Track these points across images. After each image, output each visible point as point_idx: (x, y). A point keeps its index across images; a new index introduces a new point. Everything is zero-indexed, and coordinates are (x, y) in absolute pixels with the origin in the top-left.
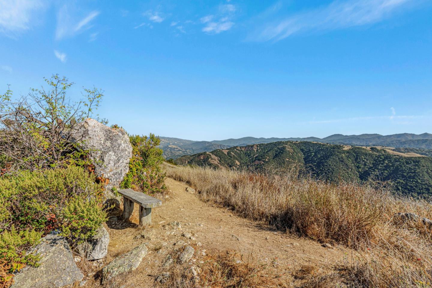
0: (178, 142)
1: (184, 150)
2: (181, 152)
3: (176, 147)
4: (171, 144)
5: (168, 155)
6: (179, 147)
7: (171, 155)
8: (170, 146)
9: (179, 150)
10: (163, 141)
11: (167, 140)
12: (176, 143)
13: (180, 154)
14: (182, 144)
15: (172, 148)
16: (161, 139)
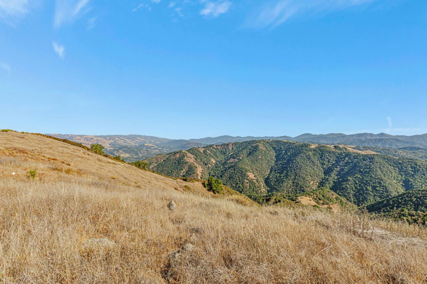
0: (154, 141)
1: (161, 148)
2: (157, 150)
3: (152, 145)
4: (147, 142)
5: (144, 154)
7: (147, 153)
8: (146, 145)
9: (156, 149)
10: (139, 140)
12: (152, 141)
13: (156, 152)
14: (159, 142)
15: (149, 146)
16: (137, 138)
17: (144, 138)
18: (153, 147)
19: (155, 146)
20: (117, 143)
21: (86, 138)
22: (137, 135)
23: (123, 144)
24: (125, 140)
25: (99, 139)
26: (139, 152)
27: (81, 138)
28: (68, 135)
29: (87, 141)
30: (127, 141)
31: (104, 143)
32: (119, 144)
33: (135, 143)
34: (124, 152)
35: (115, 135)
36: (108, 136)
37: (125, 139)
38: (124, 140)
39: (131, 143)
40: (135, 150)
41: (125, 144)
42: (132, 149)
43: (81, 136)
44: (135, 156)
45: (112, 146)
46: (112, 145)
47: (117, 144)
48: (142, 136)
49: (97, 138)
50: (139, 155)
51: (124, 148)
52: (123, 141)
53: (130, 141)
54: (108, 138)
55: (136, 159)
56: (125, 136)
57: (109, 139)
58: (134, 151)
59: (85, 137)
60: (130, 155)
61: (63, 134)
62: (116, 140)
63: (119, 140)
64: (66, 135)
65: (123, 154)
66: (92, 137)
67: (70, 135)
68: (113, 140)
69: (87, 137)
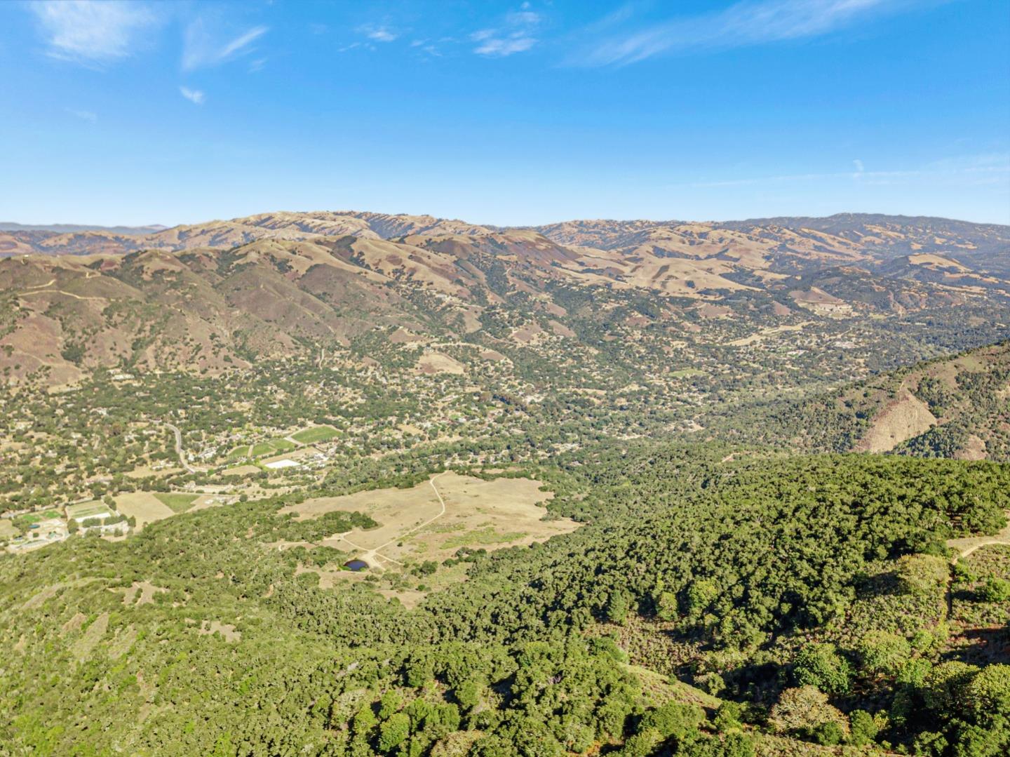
0: (950, 239)
1: (992, 279)
2: (977, 289)
3: (946, 264)
4: (916, 246)
5: (917, 304)
6: (962, 263)
7: (929, 303)
8: (915, 260)
9: (968, 281)
10: (877, 235)
11: (893, 230)
12: (938, 241)
13: (976, 300)
14: (971, 247)
15: (929, 267)
16: (869, 227)
17: (898, 227)
18: (952, 270)
19: (962, 269)
20: (790, 250)
21: (685, 232)
22: (865, 215)
23: (815, 255)
24: (821, 239)
25: (728, 234)
26: (891, 297)
27: (672, 235)
28: (631, 223)
29: (692, 243)
30: (827, 244)
31: (748, 251)
32: (800, 256)
33: (864, 253)
34: (829, 292)
35: (781, 219)
36: (756, 223)
37: (820, 234)
38: (815, 238)
39: (843, 249)
40: (875, 286)
41: (823, 254)
42: (863, 283)
43: (672, 225)
44: (874, 312)
45: (773, 265)
46: (776, 260)
47: (793, 258)
48: (889, 217)
49: (721, 231)
50: (892, 312)
51: (829, 276)
52: (813, 241)
53: (839, 242)
54: (758, 231)
55: (884, 327)
56: (817, 223)
57: (762, 235)
58: (872, 290)
59: (683, 228)
60: (855, 310)
61: (620, 220)
62: (788, 237)
63: (798, 239)
64: (628, 223)
65: (825, 301)
66: (704, 230)
67: (638, 224)
68: (775, 239)
69: (690, 231)
